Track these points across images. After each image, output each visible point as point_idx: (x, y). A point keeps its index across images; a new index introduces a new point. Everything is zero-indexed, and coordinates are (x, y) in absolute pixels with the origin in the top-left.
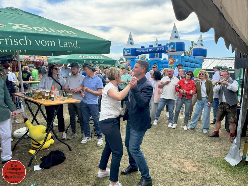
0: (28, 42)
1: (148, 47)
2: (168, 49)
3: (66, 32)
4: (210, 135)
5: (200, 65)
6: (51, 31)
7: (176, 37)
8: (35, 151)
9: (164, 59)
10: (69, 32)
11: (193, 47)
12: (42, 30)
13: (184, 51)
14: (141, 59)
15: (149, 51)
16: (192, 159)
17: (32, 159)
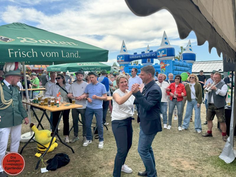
0: (35, 54)
1: (141, 53)
2: (159, 55)
3: (68, 44)
4: (204, 135)
5: (190, 68)
6: (54, 43)
7: (166, 43)
8: (41, 154)
9: (156, 64)
10: (70, 43)
11: (182, 52)
12: (47, 42)
13: (174, 56)
14: (134, 64)
15: (141, 57)
16: (189, 158)
17: (39, 162)
